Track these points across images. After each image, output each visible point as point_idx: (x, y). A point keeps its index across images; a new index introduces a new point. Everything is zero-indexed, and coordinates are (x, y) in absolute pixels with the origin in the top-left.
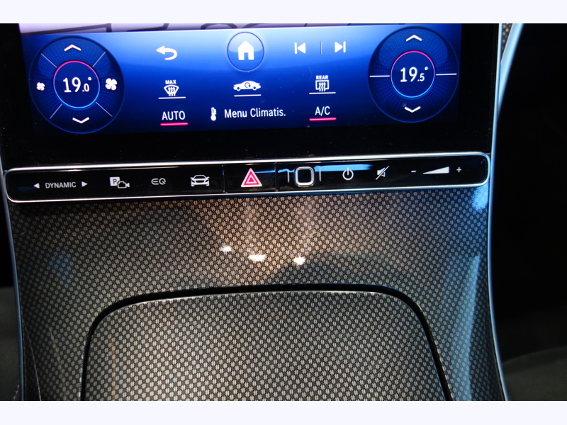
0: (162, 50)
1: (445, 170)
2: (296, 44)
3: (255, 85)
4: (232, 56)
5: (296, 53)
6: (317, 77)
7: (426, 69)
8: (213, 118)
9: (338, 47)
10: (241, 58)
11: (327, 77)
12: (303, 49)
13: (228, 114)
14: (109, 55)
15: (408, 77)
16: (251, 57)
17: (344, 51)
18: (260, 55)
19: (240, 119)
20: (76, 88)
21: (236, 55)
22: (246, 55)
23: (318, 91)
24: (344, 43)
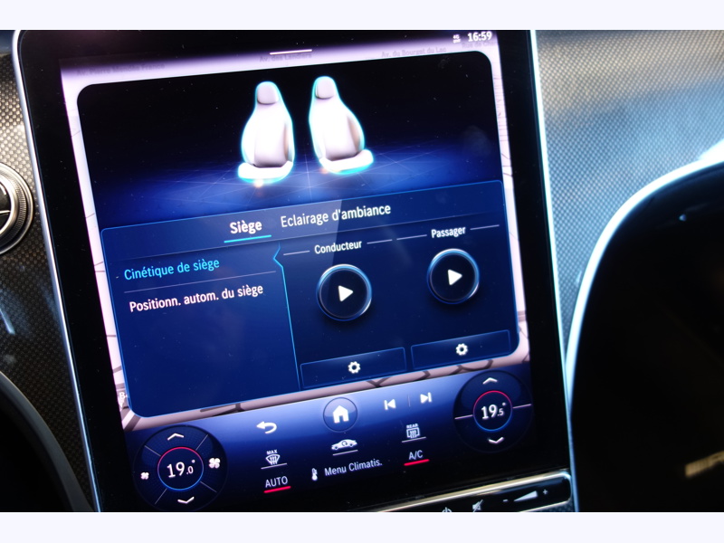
0: (262, 426)
1: (533, 495)
2: (386, 402)
3: (351, 443)
4: (328, 420)
5: (386, 408)
6: (408, 426)
7: (504, 404)
8: (315, 477)
9: (423, 399)
10: (337, 420)
11: (416, 425)
12: (392, 404)
13: (329, 472)
14: (211, 436)
15: (489, 414)
16: (346, 419)
17: (430, 400)
18: (353, 416)
19: (339, 475)
20: (179, 472)
21: (332, 419)
22: (341, 418)
23: (409, 439)
24: (429, 394)
